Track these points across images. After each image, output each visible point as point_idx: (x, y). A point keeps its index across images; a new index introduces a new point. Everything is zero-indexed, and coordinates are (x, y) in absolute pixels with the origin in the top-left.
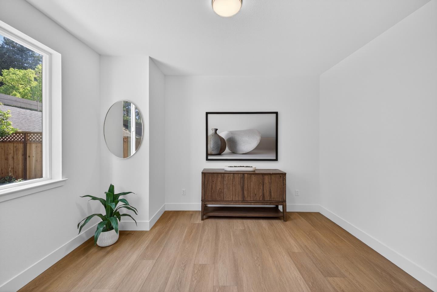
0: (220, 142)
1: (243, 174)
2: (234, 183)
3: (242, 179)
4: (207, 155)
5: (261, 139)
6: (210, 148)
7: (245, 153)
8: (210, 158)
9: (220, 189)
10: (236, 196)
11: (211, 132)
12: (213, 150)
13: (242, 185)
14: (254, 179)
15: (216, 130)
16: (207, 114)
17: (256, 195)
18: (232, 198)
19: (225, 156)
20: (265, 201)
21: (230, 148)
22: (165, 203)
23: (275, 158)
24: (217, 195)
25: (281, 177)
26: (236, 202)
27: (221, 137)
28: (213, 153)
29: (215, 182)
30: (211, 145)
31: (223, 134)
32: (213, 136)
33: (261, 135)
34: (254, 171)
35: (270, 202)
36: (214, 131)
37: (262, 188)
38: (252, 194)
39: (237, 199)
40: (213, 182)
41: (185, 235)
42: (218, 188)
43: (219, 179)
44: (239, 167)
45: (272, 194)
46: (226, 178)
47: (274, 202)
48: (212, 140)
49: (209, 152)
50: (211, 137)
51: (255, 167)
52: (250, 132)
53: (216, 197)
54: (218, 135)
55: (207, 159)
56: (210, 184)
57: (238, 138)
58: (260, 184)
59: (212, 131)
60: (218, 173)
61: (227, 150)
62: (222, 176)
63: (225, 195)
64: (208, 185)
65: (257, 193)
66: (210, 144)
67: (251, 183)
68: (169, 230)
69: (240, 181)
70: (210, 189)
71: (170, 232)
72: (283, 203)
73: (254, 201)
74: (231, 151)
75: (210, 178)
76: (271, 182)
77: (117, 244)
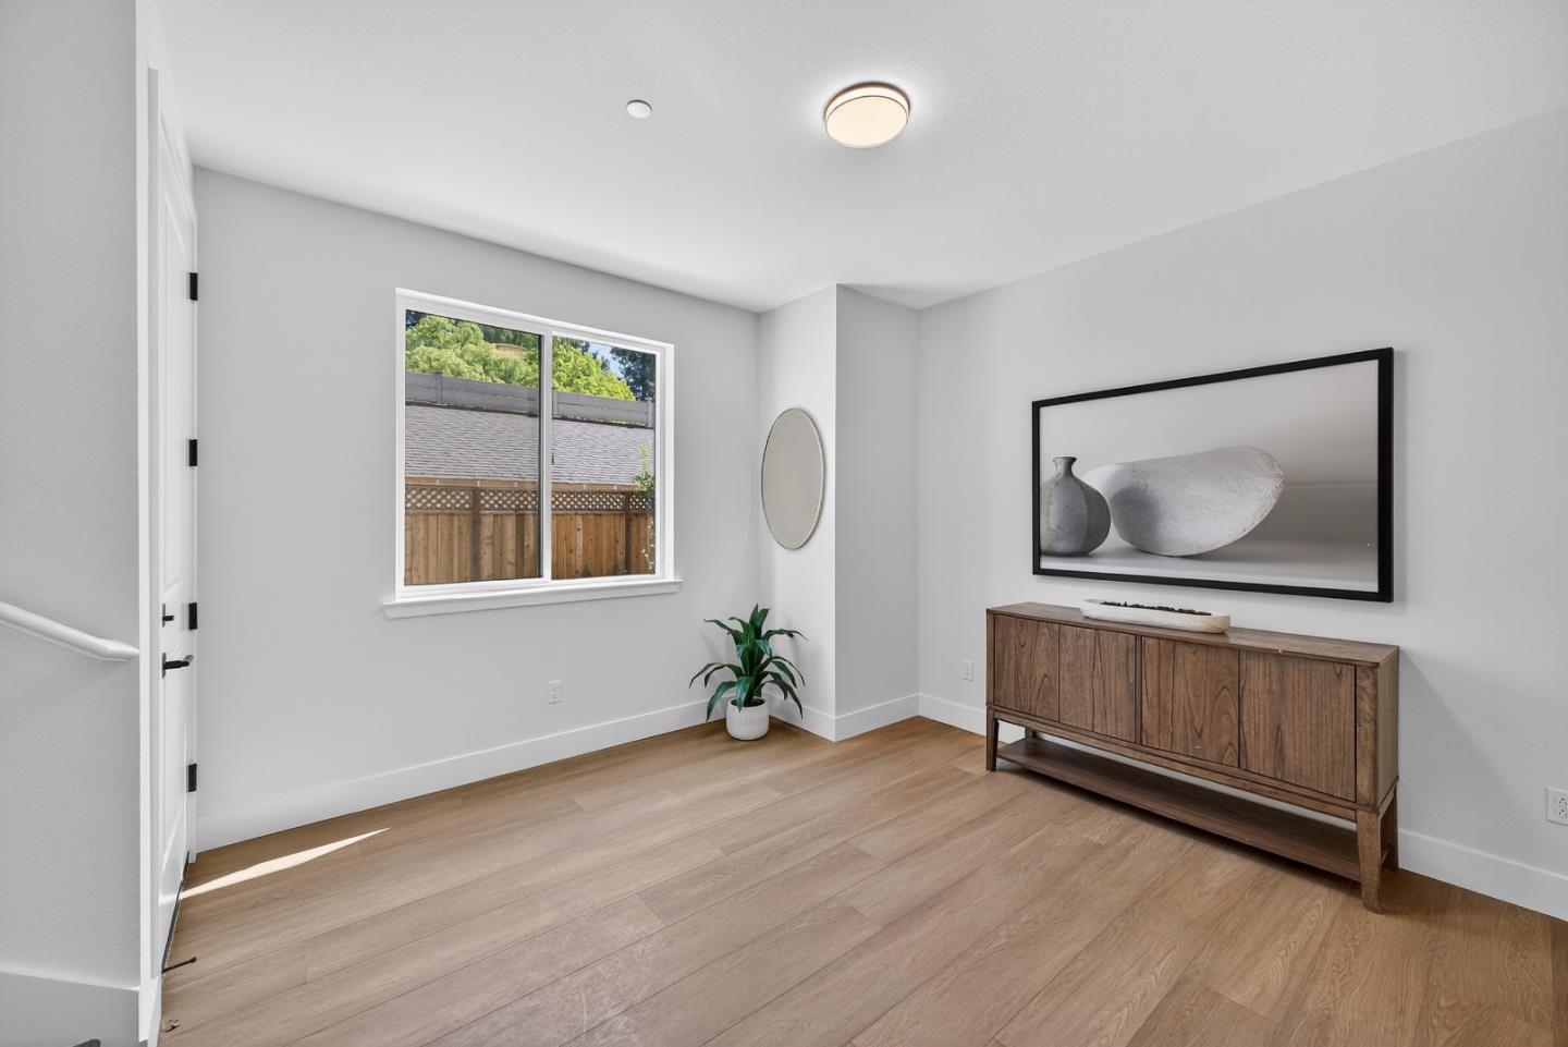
0: (1085, 506)
1: (1139, 637)
2: (1098, 663)
3: (1132, 655)
4: (1038, 553)
5: (1283, 491)
6: (1049, 529)
7: (1193, 552)
8: (1046, 564)
9: (1046, 676)
10: (1109, 716)
11: (1050, 471)
12: (1057, 539)
13: (1132, 681)
14: (1189, 667)
15: (1072, 460)
16: (1037, 406)
17: (1200, 735)
18: (1090, 721)
19: (1103, 560)
20: (1246, 774)
21: (1129, 532)
22: (919, 693)
23: (1372, 586)
24: (1034, 697)
25: (1339, 675)
26: (1107, 739)
27: (1088, 486)
28: (1061, 546)
29: (1027, 649)
30: (1049, 522)
31: (1097, 477)
32: (1057, 484)
33: (1281, 473)
34: (1222, 634)
35: (1276, 784)
36: (1061, 468)
37: (1233, 711)
38: (1179, 730)
39: (1111, 730)
40: (1022, 647)
41: (902, 779)
42: (1040, 672)
43: (1044, 642)
44: (1153, 608)
45: (1290, 751)
46: (1069, 641)
47: (1293, 789)
48: (1053, 500)
49: (1044, 545)
50: (1052, 490)
51: (1228, 618)
52: (1222, 462)
53: (1033, 703)
54: (1077, 481)
55: (1038, 570)
56: (1013, 654)
57: (1164, 491)
58: (1225, 691)
59: (1053, 465)
60: (1039, 620)
61: (1114, 538)
62: (1053, 631)
63: (1064, 703)
64: (1006, 655)
65: (1206, 729)
66: (1048, 515)
67: (1177, 679)
68: (876, 757)
69: (1124, 660)
70: (1012, 671)
71: (876, 761)
72: (1355, 810)
73: (1188, 759)
74: (1129, 545)
75: (1013, 633)
76: (1283, 693)
77: (757, 743)
